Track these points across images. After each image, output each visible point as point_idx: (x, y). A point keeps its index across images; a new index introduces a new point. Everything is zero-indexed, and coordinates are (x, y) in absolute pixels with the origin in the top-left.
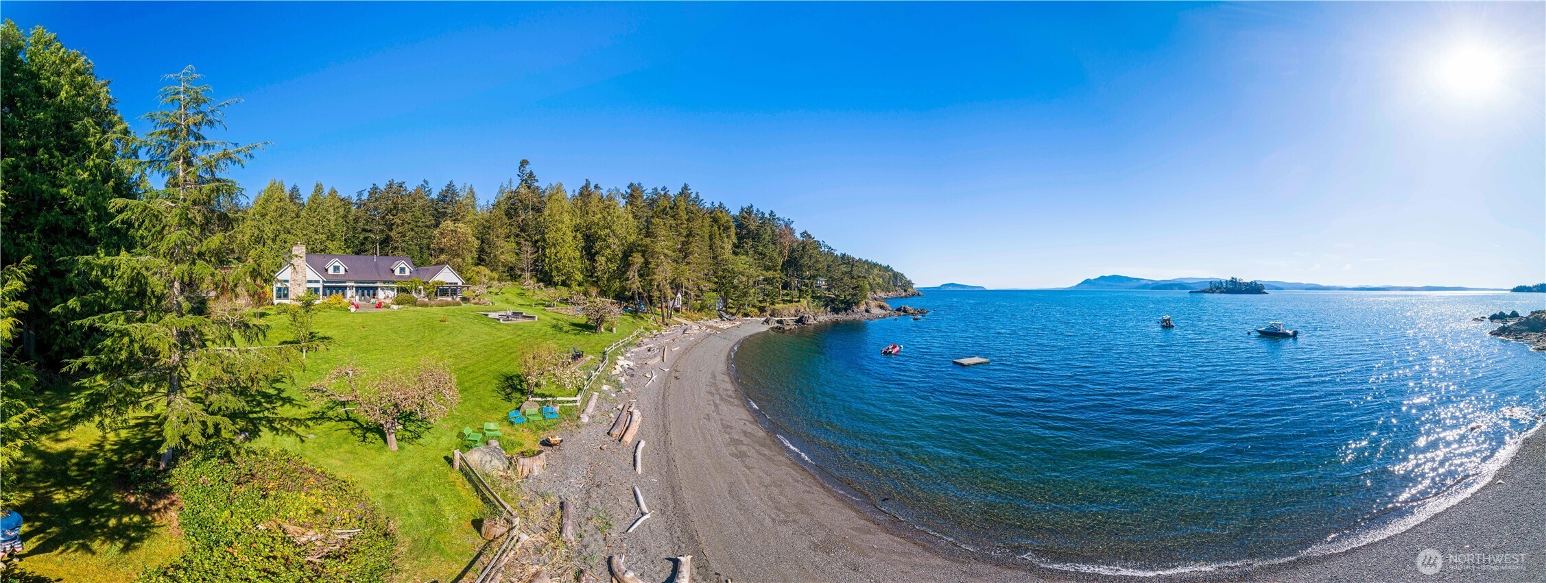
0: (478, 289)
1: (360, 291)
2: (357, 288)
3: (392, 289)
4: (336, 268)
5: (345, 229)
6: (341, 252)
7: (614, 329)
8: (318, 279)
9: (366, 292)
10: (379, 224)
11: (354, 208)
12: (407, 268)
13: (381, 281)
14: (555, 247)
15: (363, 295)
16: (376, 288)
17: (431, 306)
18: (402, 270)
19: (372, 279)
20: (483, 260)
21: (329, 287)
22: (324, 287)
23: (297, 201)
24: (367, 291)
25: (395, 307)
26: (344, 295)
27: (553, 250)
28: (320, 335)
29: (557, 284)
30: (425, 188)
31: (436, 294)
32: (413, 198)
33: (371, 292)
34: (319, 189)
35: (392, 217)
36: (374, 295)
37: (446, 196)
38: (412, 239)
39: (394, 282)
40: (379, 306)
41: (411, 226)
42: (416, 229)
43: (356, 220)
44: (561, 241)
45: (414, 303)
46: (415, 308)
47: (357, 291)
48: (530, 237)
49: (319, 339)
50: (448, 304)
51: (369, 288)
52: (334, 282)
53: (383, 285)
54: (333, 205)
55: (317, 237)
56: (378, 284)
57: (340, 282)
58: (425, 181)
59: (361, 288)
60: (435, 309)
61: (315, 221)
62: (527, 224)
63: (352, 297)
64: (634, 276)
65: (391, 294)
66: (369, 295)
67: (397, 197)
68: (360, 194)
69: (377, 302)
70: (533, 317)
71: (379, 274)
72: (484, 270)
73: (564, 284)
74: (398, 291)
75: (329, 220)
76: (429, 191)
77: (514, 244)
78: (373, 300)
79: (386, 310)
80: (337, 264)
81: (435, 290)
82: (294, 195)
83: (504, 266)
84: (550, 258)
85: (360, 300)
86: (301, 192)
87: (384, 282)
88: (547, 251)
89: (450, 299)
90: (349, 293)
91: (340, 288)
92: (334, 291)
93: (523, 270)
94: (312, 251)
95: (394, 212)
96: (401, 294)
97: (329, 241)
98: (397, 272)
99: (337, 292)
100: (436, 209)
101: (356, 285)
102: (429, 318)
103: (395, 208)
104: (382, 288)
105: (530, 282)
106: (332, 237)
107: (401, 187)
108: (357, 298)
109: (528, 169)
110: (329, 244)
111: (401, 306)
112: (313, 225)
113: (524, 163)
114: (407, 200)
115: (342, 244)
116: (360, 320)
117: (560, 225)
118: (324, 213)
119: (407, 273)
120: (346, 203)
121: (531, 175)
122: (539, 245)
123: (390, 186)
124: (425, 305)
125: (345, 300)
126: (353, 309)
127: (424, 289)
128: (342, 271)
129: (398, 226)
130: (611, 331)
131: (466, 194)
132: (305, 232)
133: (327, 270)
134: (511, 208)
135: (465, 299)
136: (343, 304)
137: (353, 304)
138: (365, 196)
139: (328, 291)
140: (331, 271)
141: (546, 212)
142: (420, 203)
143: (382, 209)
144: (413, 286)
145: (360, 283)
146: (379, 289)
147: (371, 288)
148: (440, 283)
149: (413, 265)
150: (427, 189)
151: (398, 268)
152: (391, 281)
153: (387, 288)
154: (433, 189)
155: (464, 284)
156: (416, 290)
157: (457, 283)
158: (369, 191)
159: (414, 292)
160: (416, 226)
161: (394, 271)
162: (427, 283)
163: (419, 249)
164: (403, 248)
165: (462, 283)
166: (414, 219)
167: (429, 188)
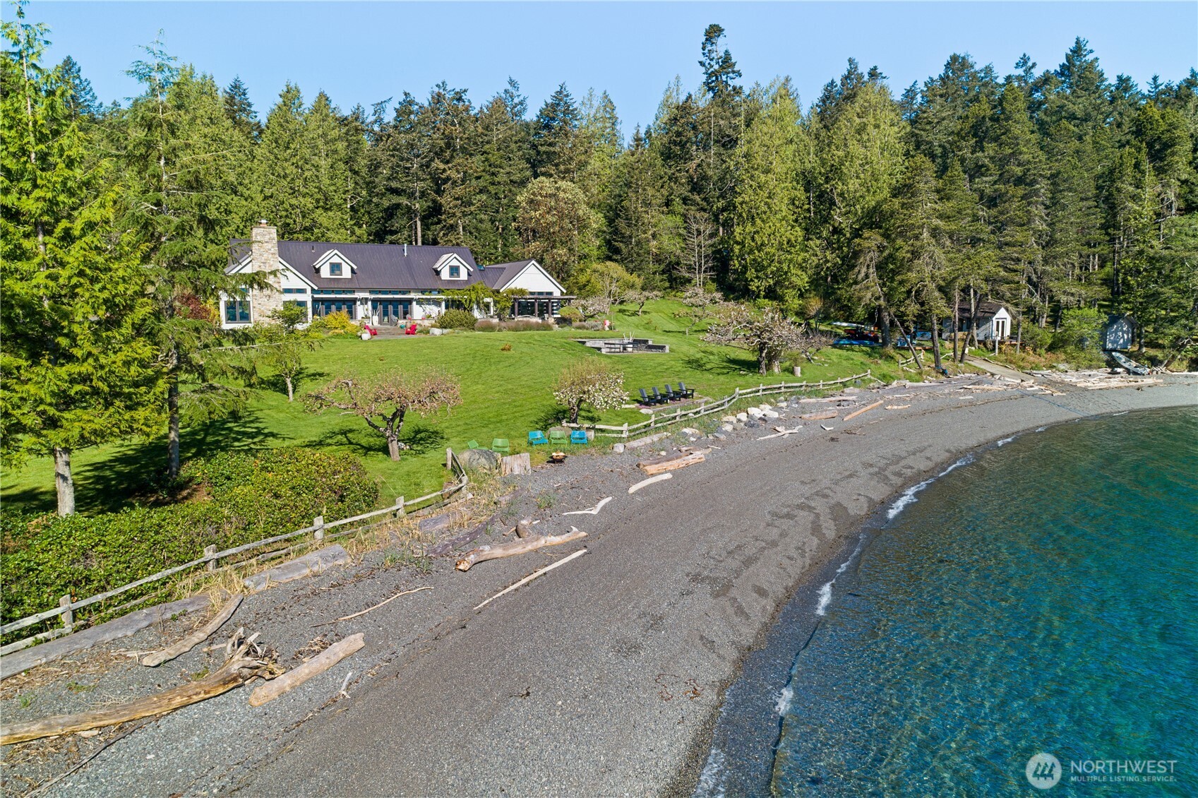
0: (593, 304)
1: (380, 307)
2: (374, 301)
3: (437, 303)
4: (335, 268)
5: (351, 186)
6: (343, 235)
7: (798, 370)
8: (302, 285)
9: (390, 308)
10: (419, 179)
11: (367, 142)
12: (461, 267)
13: (416, 290)
14: (753, 224)
15: (386, 313)
16: (410, 301)
17: (500, 330)
18: (455, 271)
19: (401, 286)
20: (617, 251)
21: (323, 301)
22: (315, 301)
23: (244, 117)
24: (394, 307)
25: (437, 331)
26: (351, 314)
27: (749, 228)
28: (311, 371)
29: (758, 296)
30: (511, 98)
31: (513, 312)
32: (487, 121)
33: (401, 308)
34: (290, 97)
35: (442, 166)
36: (406, 313)
37: (553, 119)
38: (484, 208)
39: (440, 292)
40: (412, 330)
41: (482, 183)
42: (491, 188)
43: (374, 167)
44: (764, 208)
45: (471, 325)
46: (470, 333)
47: (374, 308)
48: (708, 203)
49: (308, 376)
50: (528, 327)
51: (395, 302)
52: (333, 292)
53: (419, 296)
54: (324, 135)
55: (294, 201)
56: (412, 295)
57: (344, 292)
58: (512, 82)
59: (381, 301)
60: (505, 333)
61: (291, 170)
62: (705, 177)
63: (367, 317)
64: (867, 276)
65: (433, 310)
66: (396, 313)
67: (453, 124)
68: (379, 108)
69: (409, 325)
70: (662, 348)
71: (413, 278)
72: (615, 269)
73: (771, 294)
74: (447, 307)
75: (317, 167)
76: (521, 103)
77: (678, 220)
78: (401, 322)
79: (423, 336)
80: (336, 260)
81: (509, 304)
82: (236, 104)
83: (658, 260)
84: (742, 244)
85: (380, 322)
86: (251, 97)
87: (423, 292)
88: (738, 230)
89: (535, 320)
90: (361, 310)
91: (344, 301)
92: (333, 307)
93: (690, 268)
94: (286, 232)
95: (448, 154)
96: (453, 311)
97: (319, 211)
98: (445, 275)
99: (339, 309)
100: (534, 146)
101: (373, 296)
102: (487, 346)
103: (448, 145)
104: (420, 302)
105: (701, 292)
106: (326, 204)
107: (460, 99)
108: (376, 319)
109: (721, 46)
110: (322, 217)
111: (445, 331)
112: (285, 177)
113: (713, 32)
114: (472, 128)
115: (347, 217)
116: (376, 350)
117: (763, 178)
118: (307, 152)
119: (463, 275)
120: (351, 126)
121: (726, 62)
122: (724, 217)
123: (438, 99)
124: (489, 328)
125: (353, 322)
126: (366, 336)
127: (496, 302)
128: (346, 273)
129: (454, 182)
130: (792, 372)
131: (593, 112)
132: (268, 192)
133: (318, 271)
134: (675, 143)
135: (563, 321)
136: (349, 328)
137: (366, 328)
138: (389, 116)
139: (322, 308)
140: (325, 273)
141: (740, 150)
142: (499, 134)
143: (424, 147)
144: (474, 297)
145: (380, 292)
146: (414, 303)
147: (401, 301)
148: (522, 292)
149: (472, 258)
150: (516, 100)
151: (447, 267)
152: (435, 290)
153: (428, 301)
154: (527, 101)
155: (566, 294)
156: (478, 304)
157: (551, 293)
158: (398, 106)
159: (475, 307)
160: (493, 184)
161: (438, 273)
162: (498, 292)
163: (498, 229)
164: (464, 228)
165: (562, 293)
166: (488, 168)
167: (521, 98)
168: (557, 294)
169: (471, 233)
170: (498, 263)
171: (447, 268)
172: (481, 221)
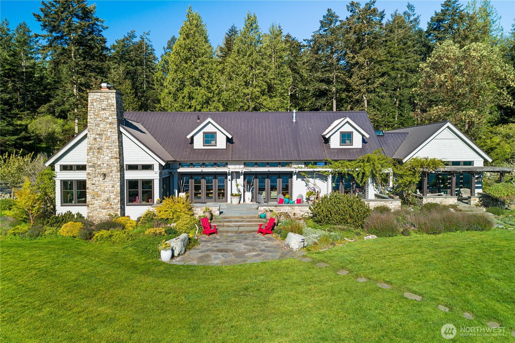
1: (254, 182)
2: (246, 175)
3: (323, 177)
4: (209, 137)
8: (148, 160)
9: (268, 182)
12: (355, 133)
13: (298, 162)
15: (261, 189)
16: (290, 174)
18: (346, 137)
19: (281, 159)
22: (182, 175)
24: (272, 181)
30: (409, 16)
31: (421, 190)
33: (279, 183)
36: (285, 188)
39: (327, 163)
47: (247, 183)
51: (273, 176)
53: (303, 168)
56: (293, 168)
57: (215, 165)
59: (256, 175)
65: (318, 185)
66: (274, 188)
71: (297, 148)
74: (334, 182)
76: (415, 20)
80: (211, 129)
81: (417, 180)
87: (306, 164)
90: (232, 186)
91: (214, 175)
92: (203, 182)
98: (335, 143)
99: (209, 184)
100: (425, 45)
101: (247, 170)
104: (300, 175)
108: (248, 196)
119: (357, 143)
127: (397, 176)
128: (221, 143)
140: (198, 143)
142: (400, 35)
144: (368, 169)
145: (256, 164)
146: (295, 177)
147: (280, 175)
148: (434, 163)
149: (370, 126)
150: (412, 18)
151: (338, 133)
152: (321, 161)
153: (312, 174)
154: (420, 18)
155: (491, 164)
156: (374, 177)
157: (470, 163)
158: (322, 19)
159: (370, 180)
160: (393, 69)
161: (327, 141)
162: (400, 162)
163: (395, 103)
164: (368, 102)
165: (486, 162)
166: (389, 58)
167: (416, 16)
168: (478, 163)
169: (374, 107)
170: (395, 129)
171: (338, 135)
172: (382, 97)
